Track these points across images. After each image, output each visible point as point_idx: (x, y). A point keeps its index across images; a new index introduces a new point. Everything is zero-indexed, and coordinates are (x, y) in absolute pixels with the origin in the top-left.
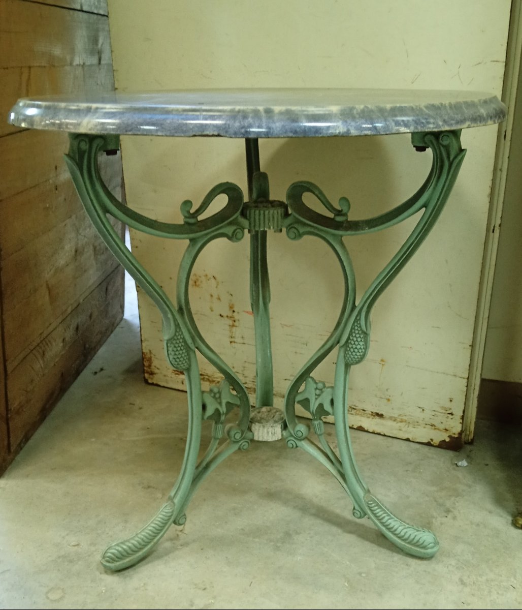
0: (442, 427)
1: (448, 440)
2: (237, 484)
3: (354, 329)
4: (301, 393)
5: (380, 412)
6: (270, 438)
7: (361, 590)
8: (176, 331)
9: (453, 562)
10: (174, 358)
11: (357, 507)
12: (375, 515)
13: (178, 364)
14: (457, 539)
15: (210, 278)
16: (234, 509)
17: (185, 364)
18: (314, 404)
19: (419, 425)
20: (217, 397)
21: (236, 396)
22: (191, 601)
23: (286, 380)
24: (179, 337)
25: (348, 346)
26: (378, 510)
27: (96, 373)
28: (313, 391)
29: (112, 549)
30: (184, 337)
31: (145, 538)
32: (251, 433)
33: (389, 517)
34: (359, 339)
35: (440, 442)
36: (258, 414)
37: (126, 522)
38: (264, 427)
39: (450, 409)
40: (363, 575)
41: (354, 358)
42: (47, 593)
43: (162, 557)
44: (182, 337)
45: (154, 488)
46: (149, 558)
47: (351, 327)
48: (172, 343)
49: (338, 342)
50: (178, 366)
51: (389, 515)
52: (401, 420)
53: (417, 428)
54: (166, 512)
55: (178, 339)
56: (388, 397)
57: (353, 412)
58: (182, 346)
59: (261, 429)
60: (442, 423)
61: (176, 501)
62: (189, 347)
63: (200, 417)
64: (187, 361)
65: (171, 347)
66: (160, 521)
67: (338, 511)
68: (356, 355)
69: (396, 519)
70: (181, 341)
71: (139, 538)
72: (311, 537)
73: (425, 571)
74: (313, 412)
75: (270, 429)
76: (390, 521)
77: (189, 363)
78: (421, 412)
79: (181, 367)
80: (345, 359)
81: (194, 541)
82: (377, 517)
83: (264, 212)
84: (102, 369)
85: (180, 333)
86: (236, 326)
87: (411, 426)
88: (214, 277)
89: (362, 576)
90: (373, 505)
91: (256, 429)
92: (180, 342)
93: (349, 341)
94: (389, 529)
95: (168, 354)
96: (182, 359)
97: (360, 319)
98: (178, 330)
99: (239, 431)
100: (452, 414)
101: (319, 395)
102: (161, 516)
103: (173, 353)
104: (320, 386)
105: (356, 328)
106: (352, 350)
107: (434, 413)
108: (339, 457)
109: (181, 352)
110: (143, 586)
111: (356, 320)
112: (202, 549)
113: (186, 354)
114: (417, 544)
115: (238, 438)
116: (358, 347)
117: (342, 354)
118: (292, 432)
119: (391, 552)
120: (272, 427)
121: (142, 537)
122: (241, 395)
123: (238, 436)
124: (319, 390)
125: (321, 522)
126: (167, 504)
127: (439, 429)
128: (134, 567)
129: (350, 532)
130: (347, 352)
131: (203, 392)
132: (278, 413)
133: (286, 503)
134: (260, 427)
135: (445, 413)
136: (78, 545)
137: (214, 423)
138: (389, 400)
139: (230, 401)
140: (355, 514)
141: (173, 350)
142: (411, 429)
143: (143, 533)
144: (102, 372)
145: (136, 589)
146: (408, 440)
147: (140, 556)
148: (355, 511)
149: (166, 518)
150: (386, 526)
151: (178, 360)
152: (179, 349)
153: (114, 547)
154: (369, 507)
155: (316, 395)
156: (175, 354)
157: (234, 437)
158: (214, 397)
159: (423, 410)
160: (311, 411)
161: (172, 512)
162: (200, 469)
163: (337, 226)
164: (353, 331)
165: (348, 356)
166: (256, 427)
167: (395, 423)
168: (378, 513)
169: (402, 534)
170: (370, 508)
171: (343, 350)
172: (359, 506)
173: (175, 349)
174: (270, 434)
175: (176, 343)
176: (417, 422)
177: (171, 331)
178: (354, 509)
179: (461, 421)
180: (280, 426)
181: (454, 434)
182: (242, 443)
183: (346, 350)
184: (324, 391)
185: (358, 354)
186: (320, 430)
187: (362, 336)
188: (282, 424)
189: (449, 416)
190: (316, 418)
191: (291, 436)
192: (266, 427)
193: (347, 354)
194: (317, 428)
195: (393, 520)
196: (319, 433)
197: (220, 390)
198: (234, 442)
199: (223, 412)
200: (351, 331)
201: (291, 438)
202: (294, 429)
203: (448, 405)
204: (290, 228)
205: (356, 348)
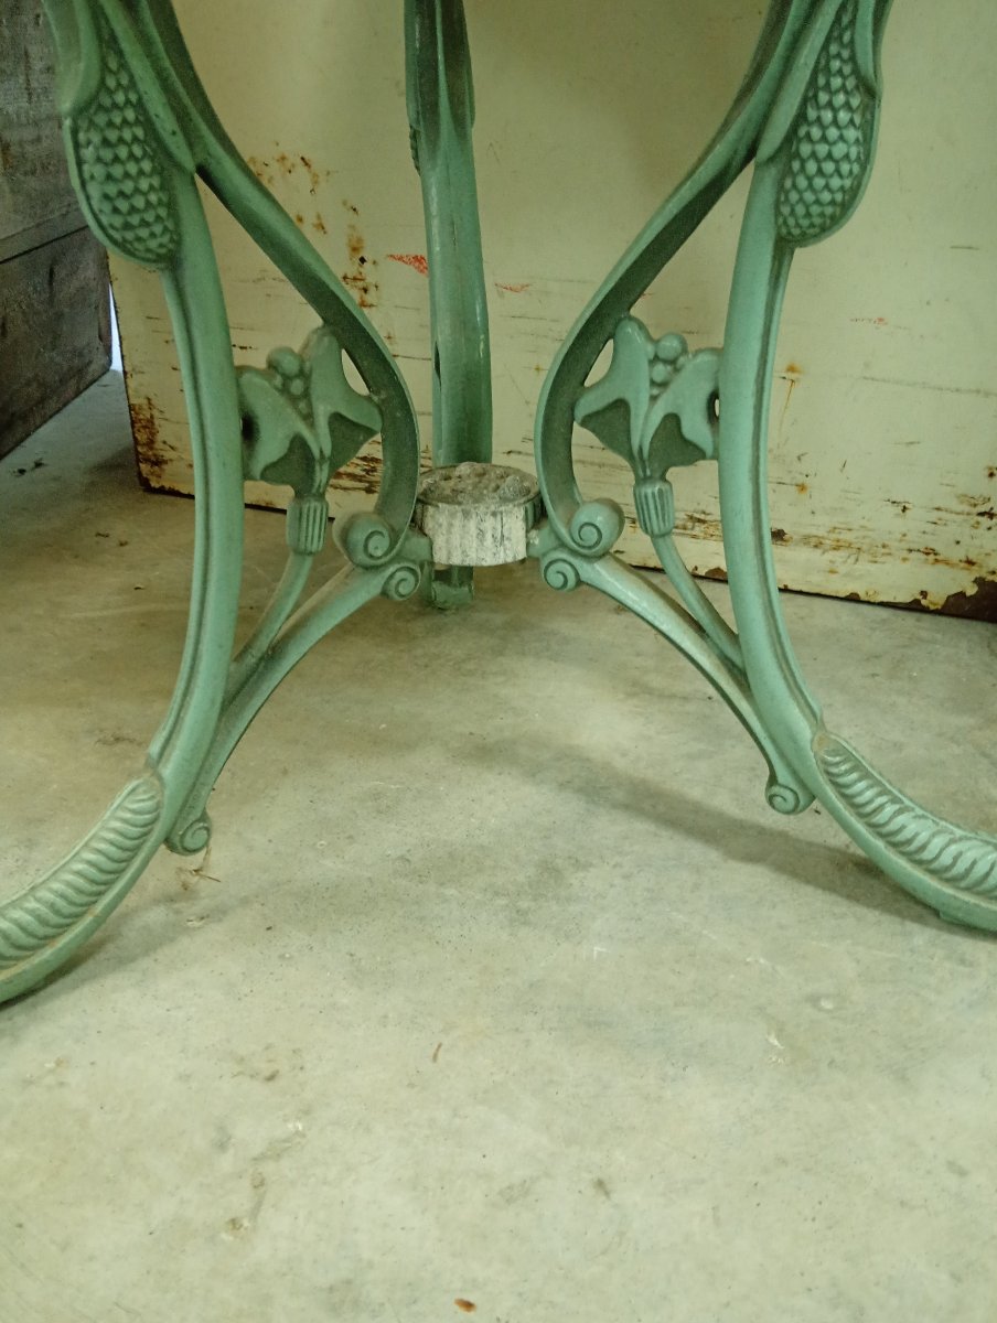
0: (958, 554)
1: (971, 590)
2: (384, 726)
3: (827, 71)
4: (592, 387)
5: (776, 526)
6: (486, 555)
7: (832, 1062)
8: (104, 67)
11: (783, 776)
12: (848, 798)
13: (127, 226)
15: (293, 166)
16: (377, 796)
17: (158, 229)
18: (647, 417)
19: (889, 554)
20: (295, 390)
21: (369, 398)
22: (221, 1129)
24: (120, 98)
25: (797, 155)
26: (861, 785)
27: (22, 472)
28: (643, 373)
30: (140, 99)
31: (60, 903)
32: (424, 541)
33: (897, 807)
34: (843, 116)
35: (949, 597)
36: (443, 483)
37: (31, 844)
38: (466, 514)
39: (988, 499)
40: (827, 1004)
41: (818, 202)
43: (133, 959)
44: (133, 97)
45: (131, 741)
46: (90, 965)
47: (810, 65)
48: (92, 124)
49: (751, 153)
50: (129, 235)
51: (895, 800)
52: (835, 543)
53: (884, 563)
54: (134, 812)
55: (115, 106)
56: (801, 479)
57: (699, 529)
58: (135, 139)
59: (457, 522)
60: (958, 542)
61: (168, 770)
62: (169, 155)
63: (234, 462)
64: (163, 212)
65: (89, 143)
66: (112, 843)
67: (696, 793)
68: (827, 187)
69: (919, 811)
70: (131, 116)
71: (38, 900)
72: (627, 877)
74: (640, 453)
75: (489, 523)
76: (900, 820)
77: (170, 225)
78: (897, 515)
79: (139, 239)
80: (778, 213)
81: (245, 902)
82: (856, 808)
84: (38, 465)
85: (125, 81)
87: (864, 557)
88: (303, 159)
89: (821, 1010)
90: (843, 768)
91: (441, 525)
92: (125, 122)
93: (802, 131)
94: (898, 846)
95: (83, 184)
96: (139, 202)
98: (113, 65)
99: (385, 532)
100: (991, 515)
101: (664, 385)
102: (117, 825)
104: (670, 346)
105: (836, 64)
106: (812, 167)
107: (935, 516)
109: (132, 168)
110: (51, 1071)
112: (269, 929)
113: (156, 181)
115: (379, 553)
116: (840, 150)
117: (766, 196)
118: (563, 531)
119: (898, 920)
120: (494, 514)
121: (50, 897)
122: (384, 397)
123: (379, 546)
124: (666, 362)
125: (652, 827)
126: (141, 781)
127: (946, 562)
128: (30, 1000)
129: (750, 858)
130: (788, 183)
131: (240, 370)
132: (509, 479)
133: (533, 772)
134: (453, 515)
135: (968, 514)
137: (290, 491)
139: (345, 413)
140: (778, 800)
141: (99, 160)
142: (864, 566)
143: (56, 886)
144: (38, 470)
145: (28, 1083)
146: (853, 598)
147: (47, 961)
148: (776, 789)
149: (135, 831)
150: (887, 837)
151: (123, 205)
152: (123, 152)
154: (828, 773)
156: (109, 177)
157: (366, 548)
158: (284, 389)
159: (904, 509)
160: (635, 449)
161: (158, 807)
162: (251, 660)
164: (821, 81)
165: (794, 196)
166: (438, 519)
167: (819, 551)
168: (860, 793)
169: (946, 859)
170: (833, 779)
171: (772, 172)
172: (794, 773)
173: (107, 154)
174: (489, 540)
175: (110, 124)
176: (884, 546)
177: (82, 66)
178: (773, 780)
180: (523, 512)
181: (993, 572)
182: (394, 573)
183: (788, 172)
184: (683, 366)
185: (836, 182)
186: (660, 518)
187: (855, 102)
188: (529, 505)
189: (985, 521)
190: (648, 473)
191: (562, 545)
192: (474, 516)
193: (787, 193)
194: (653, 512)
195: (913, 814)
196: (659, 529)
197: (307, 369)
198: (367, 568)
199: (321, 452)
200: (812, 83)
201: (559, 554)
202: (570, 521)
203: (981, 487)
205: (830, 157)
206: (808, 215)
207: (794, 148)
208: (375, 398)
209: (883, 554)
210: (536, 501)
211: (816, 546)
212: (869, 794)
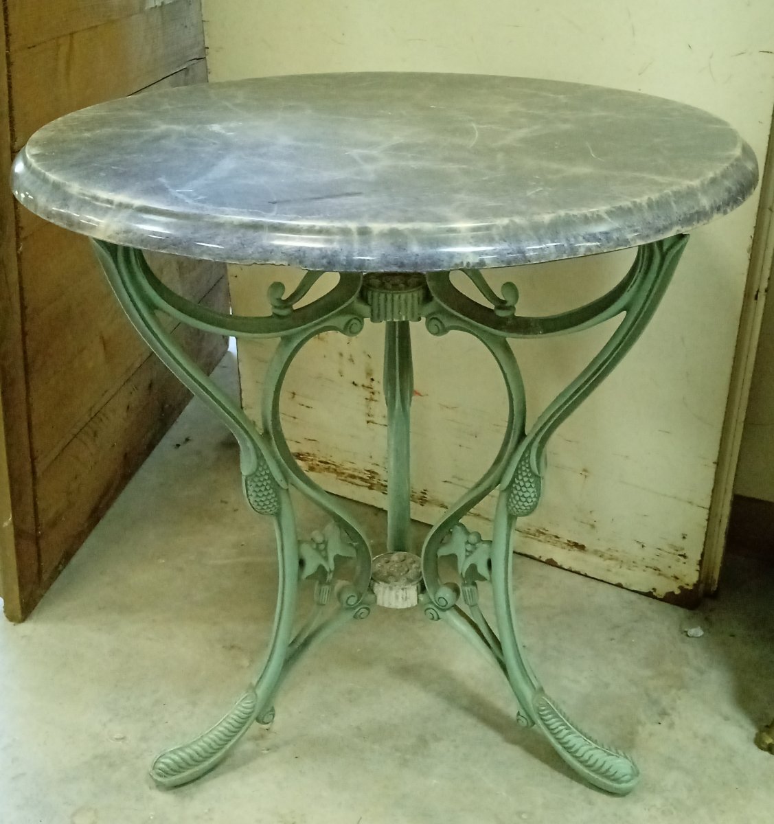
0: (671, 573)
1: (677, 592)
3: (521, 468)
4: (445, 544)
5: (580, 543)
6: (401, 605)
8: (259, 465)
9: (658, 802)
10: (256, 501)
11: (522, 713)
12: (547, 726)
13: (263, 508)
14: (670, 763)
16: (350, 692)
17: (273, 509)
18: (464, 564)
19: (637, 567)
20: (321, 549)
21: (351, 545)
23: (446, 481)
24: (263, 473)
25: (513, 492)
26: (553, 720)
27: (178, 445)
28: (463, 547)
29: (167, 758)
30: (270, 472)
31: (213, 743)
32: (373, 596)
33: (567, 731)
34: (528, 485)
35: (667, 593)
36: (385, 566)
38: (391, 589)
39: (683, 549)
40: (524, 816)
41: (521, 508)
42: (74, 815)
44: (268, 472)
47: (515, 466)
48: (253, 481)
49: (499, 482)
50: (263, 511)
51: (568, 728)
52: (610, 557)
53: (634, 570)
54: (244, 708)
55: (261, 475)
56: (592, 522)
57: (542, 537)
58: (267, 484)
59: (387, 591)
60: (670, 567)
61: (260, 690)
62: (279, 486)
63: (295, 577)
64: (275, 504)
65: (251, 486)
66: (235, 720)
68: (524, 505)
69: (578, 734)
70: (266, 477)
71: (204, 742)
72: (456, 747)
73: (615, 815)
74: (462, 576)
75: (401, 593)
76: (569, 737)
77: (278, 506)
78: (639, 549)
79: (266, 512)
80: (508, 508)
81: (287, 743)
82: (551, 730)
83: (393, 295)
84: (187, 440)
85: (265, 467)
86: (376, 401)
87: (625, 566)
90: (546, 712)
91: (380, 590)
92: (265, 480)
93: (514, 486)
94: (568, 749)
95: (248, 495)
96: (267, 503)
97: (529, 457)
98: (262, 464)
99: (356, 595)
100: (684, 556)
101: (471, 552)
102: (237, 712)
103: (254, 494)
104: (473, 538)
105: (524, 468)
106: (517, 498)
107: (658, 552)
111: (523, 458)
113: (274, 495)
114: (605, 774)
115: (353, 603)
116: (527, 495)
117: (503, 501)
118: (432, 597)
119: (569, 779)
120: (403, 589)
121: (209, 741)
122: (358, 543)
123: (352, 601)
124: (471, 544)
126: (247, 695)
127: (665, 576)
129: (514, 742)
130: (510, 500)
132: (414, 566)
133: (426, 685)
134: (385, 588)
135: (674, 554)
136: (123, 739)
137: (318, 582)
138: (593, 526)
139: (341, 554)
141: (254, 491)
142: (624, 570)
143: (210, 736)
144: (187, 444)
145: (198, 818)
146: (619, 586)
147: (206, 767)
148: (520, 717)
149: (245, 716)
150: (563, 745)
151: (262, 504)
152: (263, 489)
153: (170, 755)
154: (540, 714)
155: (467, 551)
156: (257, 496)
157: (347, 602)
158: (317, 549)
159: (643, 546)
160: (460, 572)
161: (254, 706)
162: (296, 646)
163: (499, 324)
164: (519, 472)
165: (512, 505)
166: (380, 588)
167: (602, 559)
168: (552, 725)
169: (586, 757)
171: (504, 495)
172: (526, 712)
173: (257, 489)
174: (400, 599)
175: (260, 481)
176: (634, 562)
177: (251, 466)
178: (518, 714)
179: (698, 568)
180: (416, 587)
181: (688, 585)
182: (359, 611)
183: (510, 496)
184: (478, 548)
185: (527, 504)
186: (471, 598)
187: (532, 480)
188: (418, 585)
189: (681, 558)
190: (467, 582)
191: (432, 603)
192: (395, 589)
193: (510, 503)
194: (468, 597)
195: (574, 735)
197: (326, 540)
198: (347, 609)
199: (330, 569)
200: (516, 471)
201: (431, 606)
202: (435, 593)
203: (680, 543)
204: (431, 318)
205: (523, 496)
207: (511, 489)
208: (354, 544)
209: (634, 566)
210: (422, 582)
211: (601, 556)
212: (557, 724)
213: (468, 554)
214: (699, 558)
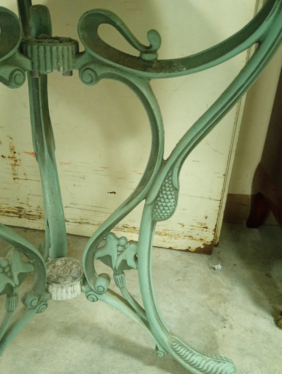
0: (198, 237)
1: (202, 247)
3: (165, 186)
4: (100, 248)
6: (70, 297)
11: (160, 349)
12: (179, 355)
18: (117, 260)
19: (180, 237)
20: (6, 271)
21: (29, 263)
25: (157, 204)
26: (182, 350)
28: (115, 249)
32: (48, 295)
33: (191, 354)
34: (170, 197)
35: (196, 248)
36: (53, 270)
38: (62, 287)
39: (205, 224)
41: (163, 215)
47: (160, 184)
49: (144, 199)
52: (165, 234)
53: (178, 239)
57: (126, 229)
59: (60, 289)
60: (198, 234)
68: (166, 212)
74: (115, 268)
75: (70, 289)
76: (192, 358)
78: (181, 227)
80: (152, 216)
86: (18, 165)
87: (173, 238)
90: (177, 346)
91: (54, 290)
93: (159, 199)
94: (193, 366)
97: (172, 175)
99: (36, 298)
100: (206, 228)
101: (122, 252)
104: (122, 242)
105: (167, 185)
106: (161, 208)
107: (191, 228)
108: (143, 308)
111: (167, 177)
116: (169, 204)
117: (149, 212)
118: (93, 287)
120: (71, 286)
122: (34, 260)
123: (34, 303)
124: (121, 246)
127: (195, 239)
130: (155, 210)
132: (74, 266)
134: (58, 288)
135: (200, 227)
139: (23, 272)
140: (159, 355)
142: (173, 240)
146: (171, 248)
150: (190, 363)
155: (118, 251)
157: (30, 305)
158: (3, 271)
159: (183, 226)
160: (114, 266)
163: (145, 67)
164: (163, 188)
165: (157, 214)
166: (53, 288)
167: (160, 236)
168: (181, 353)
170: (174, 350)
172: (164, 348)
174: (69, 292)
178: (157, 349)
179: (214, 232)
180: (80, 282)
181: (208, 242)
182: (40, 307)
183: (155, 208)
184: (127, 247)
185: (168, 211)
186: (122, 283)
187: (173, 193)
188: (81, 280)
189: (205, 229)
190: (118, 273)
191: (92, 290)
192: (65, 287)
193: (155, 212)
194: (119, 282)
195: (195, 355)
196: (122, 287)
197: (10, 264)
198: (31, 309)
199: (16, 285)
200: (161, 188)
201: (91, 293)
202: (94, 284)
203: (203, 221)
204: (83, 69)
205: (166, 206)
206: (161, 218)
207: (156, 202)
208: (32, 261)
209: (178, 237)
210: (84, 278)
211: (159, 235)
212: (184, 352)
213: (119, 253)
214: (214, 227)
